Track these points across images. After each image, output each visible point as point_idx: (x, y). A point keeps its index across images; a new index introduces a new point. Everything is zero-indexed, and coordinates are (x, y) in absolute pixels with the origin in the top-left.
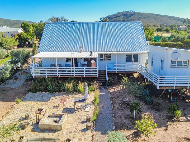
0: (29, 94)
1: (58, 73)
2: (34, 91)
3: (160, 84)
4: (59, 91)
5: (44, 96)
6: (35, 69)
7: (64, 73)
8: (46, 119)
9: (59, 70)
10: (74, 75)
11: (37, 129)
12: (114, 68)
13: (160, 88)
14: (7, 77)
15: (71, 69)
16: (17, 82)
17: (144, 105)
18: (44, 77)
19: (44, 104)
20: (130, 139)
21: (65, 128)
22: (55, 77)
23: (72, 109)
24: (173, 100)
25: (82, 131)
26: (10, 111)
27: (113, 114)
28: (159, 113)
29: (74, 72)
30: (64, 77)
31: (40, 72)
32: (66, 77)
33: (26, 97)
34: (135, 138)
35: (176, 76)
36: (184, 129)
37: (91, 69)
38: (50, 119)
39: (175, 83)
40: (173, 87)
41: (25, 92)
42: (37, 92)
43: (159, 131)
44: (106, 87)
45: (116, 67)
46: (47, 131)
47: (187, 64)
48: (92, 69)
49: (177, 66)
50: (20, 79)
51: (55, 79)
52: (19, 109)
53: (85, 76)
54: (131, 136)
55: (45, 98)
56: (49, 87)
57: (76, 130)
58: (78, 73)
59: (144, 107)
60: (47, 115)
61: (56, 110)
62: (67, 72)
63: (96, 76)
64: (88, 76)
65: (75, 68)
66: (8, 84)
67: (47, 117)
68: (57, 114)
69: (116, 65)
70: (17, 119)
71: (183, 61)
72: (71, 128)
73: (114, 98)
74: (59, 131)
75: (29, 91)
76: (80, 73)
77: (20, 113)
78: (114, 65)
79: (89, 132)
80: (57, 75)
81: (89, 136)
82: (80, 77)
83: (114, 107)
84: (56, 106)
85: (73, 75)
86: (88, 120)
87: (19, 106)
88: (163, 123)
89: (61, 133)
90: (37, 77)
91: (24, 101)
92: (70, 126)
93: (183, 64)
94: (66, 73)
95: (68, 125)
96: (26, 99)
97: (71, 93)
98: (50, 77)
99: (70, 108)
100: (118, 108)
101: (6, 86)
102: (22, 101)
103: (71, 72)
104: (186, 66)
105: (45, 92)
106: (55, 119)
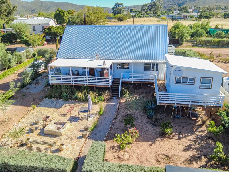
0: (45, 101)
1: (73, 82)
2: (50, 97)
3: (159, 100)
4: (72, 99)
5: (58, 103)
6: (51, 76)
7: (78, 82)
8: (51, 125)
9: (73, 78)
10: (88, 83)
11: (43, 133)
12: (130, 78)
13: (160, 104)
14: (27, 82)
15: (84, 77)
16: (37, 86)
17: (145, 118)
18: (60, 84)
19: (55, 111)
20: (114, 149)
21: (65, 135)
22: (70, 85)
23: (77, 117)
24: (178, 116)
25: (77, 138)
26: (25, 116)
27: (111, 125)
28: (155, 128)
29: (87, 80)
30: (78, 85)
31: (56, 80)
32: (80, 85)
33: (42, 103)
34: (119, 149)
35: (176, 94)
36: (168, 146)
37: (103, 78)
38: (55, 125)
39: (176, 100)
40: (174, 104)
41: (42, 98)
42: (53, 99)
43: (144, 146)
44: (118, 97)
45: (132, 76)
46: (50, 136)
47: (193, 82)
48: (105, 78)
49: (182, 83)
50: (41, 83)
51: (70, 86)
52: (33, 115)
53: (98, 85)
54: (117, 146)
55: (58, 105)
56: (63, 94)
57: (73, 137)
58: (91, 82)
59: (144, 121)
60: (53, 122)
61: (64, 117)
62: (81, 80)
63: (109, 86)
64: (101, 85)
65: (88, 78)
66: (29, 88)
67: (53, 123)
68: (62, 122)
69: (132, 75)
70: (30, 123)
71: (189, 78)
72: (70, 134)
73: (121, 110)
74: (59, 136)
75: (46, 97)
76: (93, 82)
77: (33, 118)
78: (130, 74)
79: (83, 140)
80: (72, 83)
81: (82, 143)
82: (93, 86)
83: (116, 118)
84: (64, 114)
85: (86, 84)
86: (86, 129)
87: (34, 112)
88: (152, 138)
89: (60, 138)
90: (53, 84)
91: (39, 107)
92: (69, 133)
93: (188, 81)
94: (80, 82)
95: (68, 132)
96: (41, 105)
97: (82, 101)
98: (65, 84)
99: (76, 117)
100: (119, 120)
101: (27, 91)
102: (37, 106)
103: (84, 81)
104: (192, 83)
105: (60, 99)
106: (59, 126)
